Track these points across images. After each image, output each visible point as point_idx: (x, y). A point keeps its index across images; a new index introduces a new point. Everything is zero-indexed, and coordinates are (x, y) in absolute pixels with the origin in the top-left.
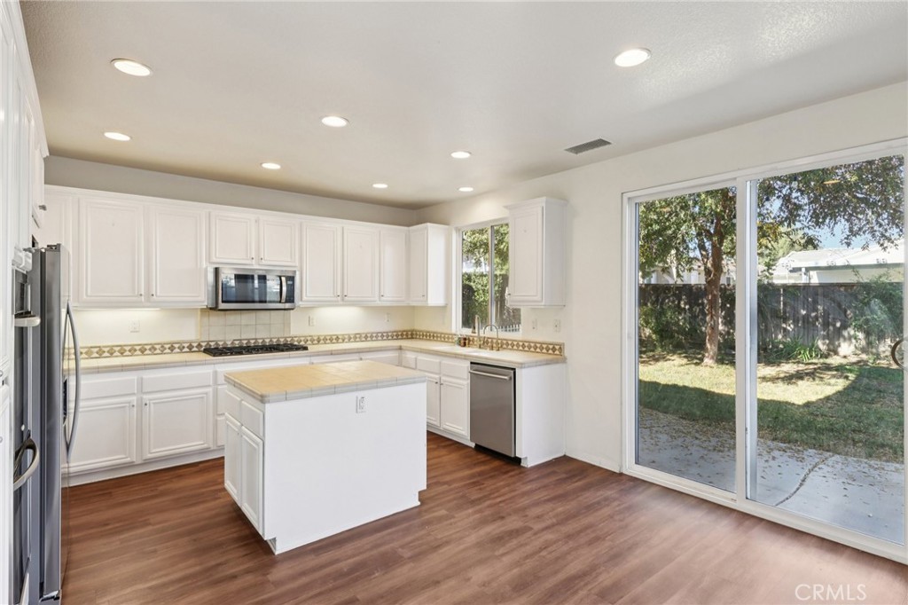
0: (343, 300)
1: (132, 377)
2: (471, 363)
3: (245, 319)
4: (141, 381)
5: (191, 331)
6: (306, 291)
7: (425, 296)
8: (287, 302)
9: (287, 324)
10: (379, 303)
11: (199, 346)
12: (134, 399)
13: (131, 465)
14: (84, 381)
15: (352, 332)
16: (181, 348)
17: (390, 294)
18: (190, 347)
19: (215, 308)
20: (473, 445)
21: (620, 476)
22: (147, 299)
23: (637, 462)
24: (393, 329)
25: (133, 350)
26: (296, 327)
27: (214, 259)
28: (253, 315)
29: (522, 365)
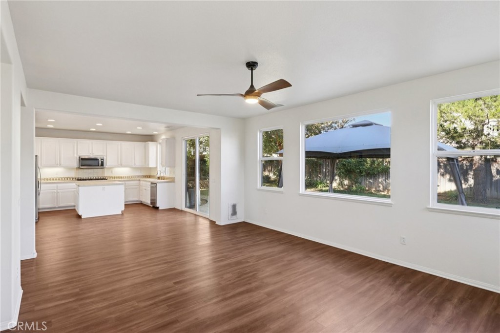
0: (121, 166)
1: (55, 185)
2: (151, 183)
3: (90, 171)
4: (57, 186)
5: (73, 174)
6: (108, 163)
7: (148, 164)
8: (101, 166)
9: (103, 173)
10: (134, 166)
11: (75, 178)
12: (55, 191)
13: (55, 208)
14: (42, 186)
15: (127, 175)
16: (70, 179)
17: (138, 163)
18: (73, 179)
19: (79, 168)
20: (152, 206)
21: (182, 211)
22: (60, 165)
23: (186, 207)
24: (142, 175)
25: (56, 179)
26: (106, 174)
27: (78, 154)
28: (92, 170)
29: (158, 182)
